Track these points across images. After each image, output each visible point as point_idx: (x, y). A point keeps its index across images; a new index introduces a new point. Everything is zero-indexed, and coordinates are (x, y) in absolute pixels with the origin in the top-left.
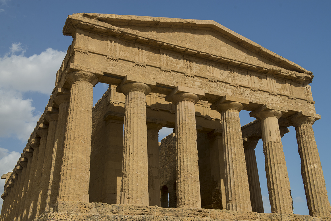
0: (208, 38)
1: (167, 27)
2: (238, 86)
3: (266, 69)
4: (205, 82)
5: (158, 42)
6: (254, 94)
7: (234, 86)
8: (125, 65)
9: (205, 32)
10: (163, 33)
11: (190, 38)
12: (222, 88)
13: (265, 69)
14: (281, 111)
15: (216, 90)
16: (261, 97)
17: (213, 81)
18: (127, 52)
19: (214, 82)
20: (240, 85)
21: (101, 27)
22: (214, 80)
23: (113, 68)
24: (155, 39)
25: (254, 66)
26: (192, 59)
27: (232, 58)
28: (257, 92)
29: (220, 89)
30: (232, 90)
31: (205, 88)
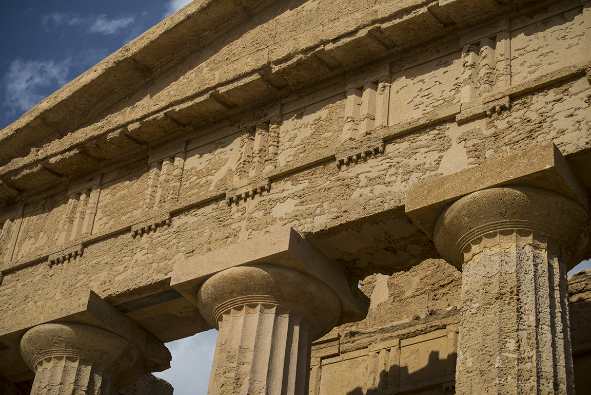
2: (505, 102)
4: (323, 179)
5: (110, 136)
7: (483, 115)
8: (19, 285)
12: (411, 161)
15: (379, 189)
17: (359, 156)
19: (368, 154)
26: (274, 113)
29: (401, 171)
30: (470, 144)
31: (318, 211)
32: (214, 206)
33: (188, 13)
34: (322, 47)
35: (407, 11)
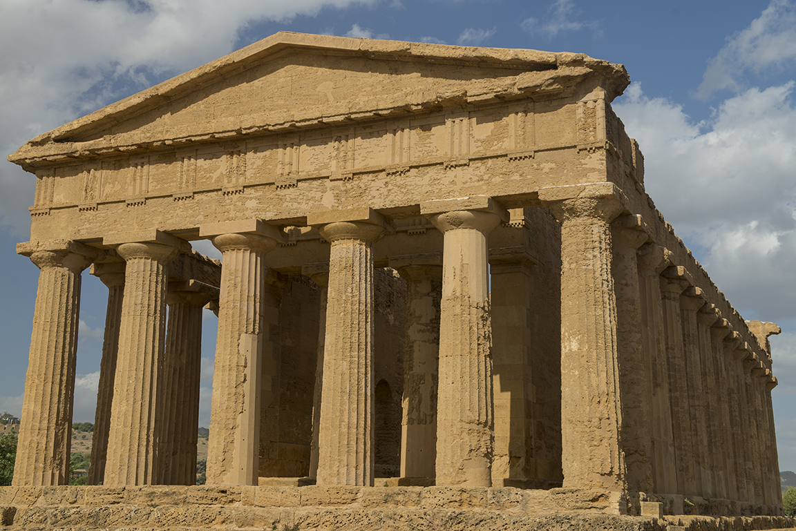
0: (286, 75)
1: (193, 92)
2: (351, 176)
3: (418, 105)
4: (269, 193)
5: (155, 144)
6: (398, 184)
7: (341, 179)
8: (109, 213)
9: (280, 62)
10: (184, 111)
11: (242, 94)
12: (309, 194)
13: (416, 108)
14: (468, 210)
15: (295, 205)
16: (417, 185)
17: (286, 186)
18: (117, 183)
19: (290, 185)
20: (355, 172)
21: (56, 157)
22: (287, 183)
23: (88, 226)
24: (147, 141)
25: (382, 110)
26: (242, 148)
27: (319, 115)
28: (408, 174)
29: (305, 198)
30: (335, 192)
31: (267, 209)
32: (215, 193)
33: (192, 77)
34: (267, 127)
35: (309, 120)
